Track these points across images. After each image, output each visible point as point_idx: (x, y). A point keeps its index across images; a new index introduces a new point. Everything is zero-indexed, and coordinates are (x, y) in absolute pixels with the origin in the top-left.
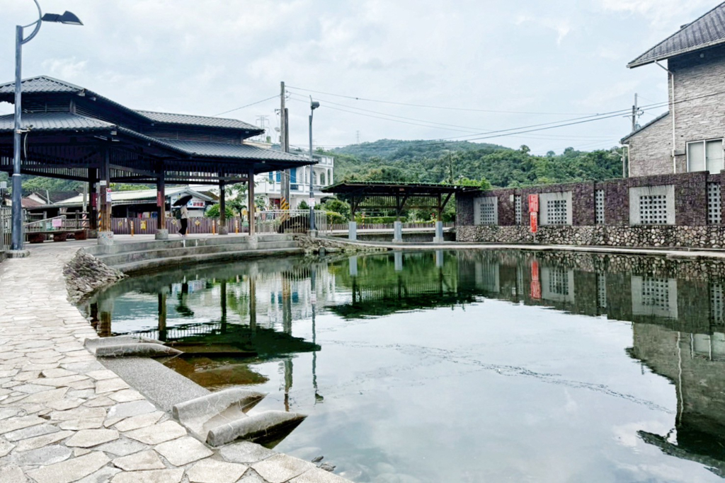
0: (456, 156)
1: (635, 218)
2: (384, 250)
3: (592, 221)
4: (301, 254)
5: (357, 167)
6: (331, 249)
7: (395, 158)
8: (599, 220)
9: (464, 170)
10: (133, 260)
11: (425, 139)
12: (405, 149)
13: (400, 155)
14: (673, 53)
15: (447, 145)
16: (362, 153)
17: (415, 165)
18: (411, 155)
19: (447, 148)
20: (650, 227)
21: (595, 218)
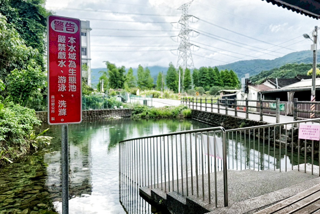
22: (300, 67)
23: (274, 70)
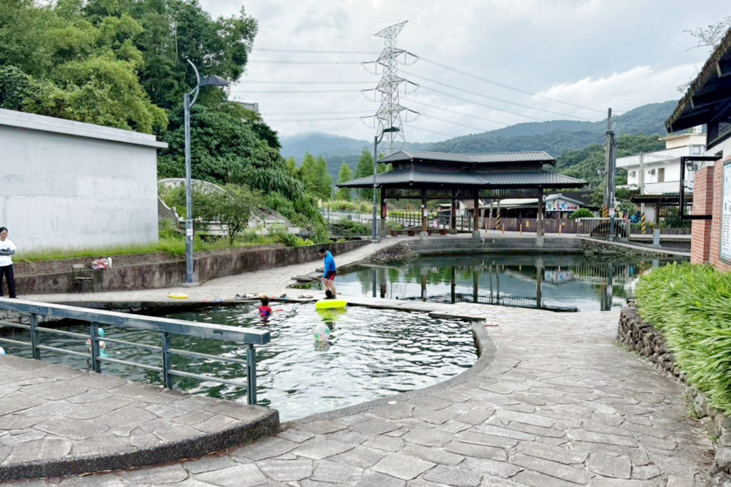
2: (664, 256)
22: (650, 144)
23: (592, 149)
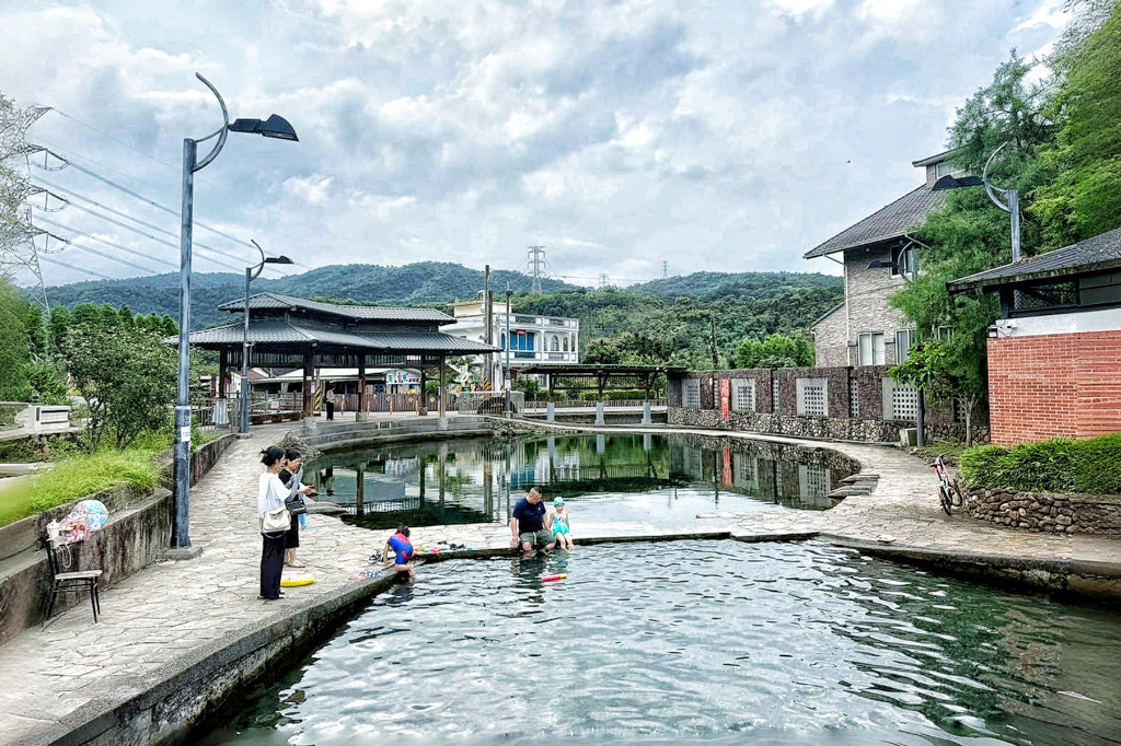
0: (796, 296)
1: (801, 409)
3: (770, 409)
4: (490, 435)
5: (659, 312)
6: (518, 431)
7: (714, 299)
8: (776, 408)
9: (809, 316)
10: (331, 441)
11: (760, 271)
12: (729, 285)
13: (722, 294)
14: (848, 246)
15: (789, 279)
16: (670, 291)
17: (739, 308)
18: (737, 295)
19: (789, 284)
20: (810, 418)
21: (773, 406)
